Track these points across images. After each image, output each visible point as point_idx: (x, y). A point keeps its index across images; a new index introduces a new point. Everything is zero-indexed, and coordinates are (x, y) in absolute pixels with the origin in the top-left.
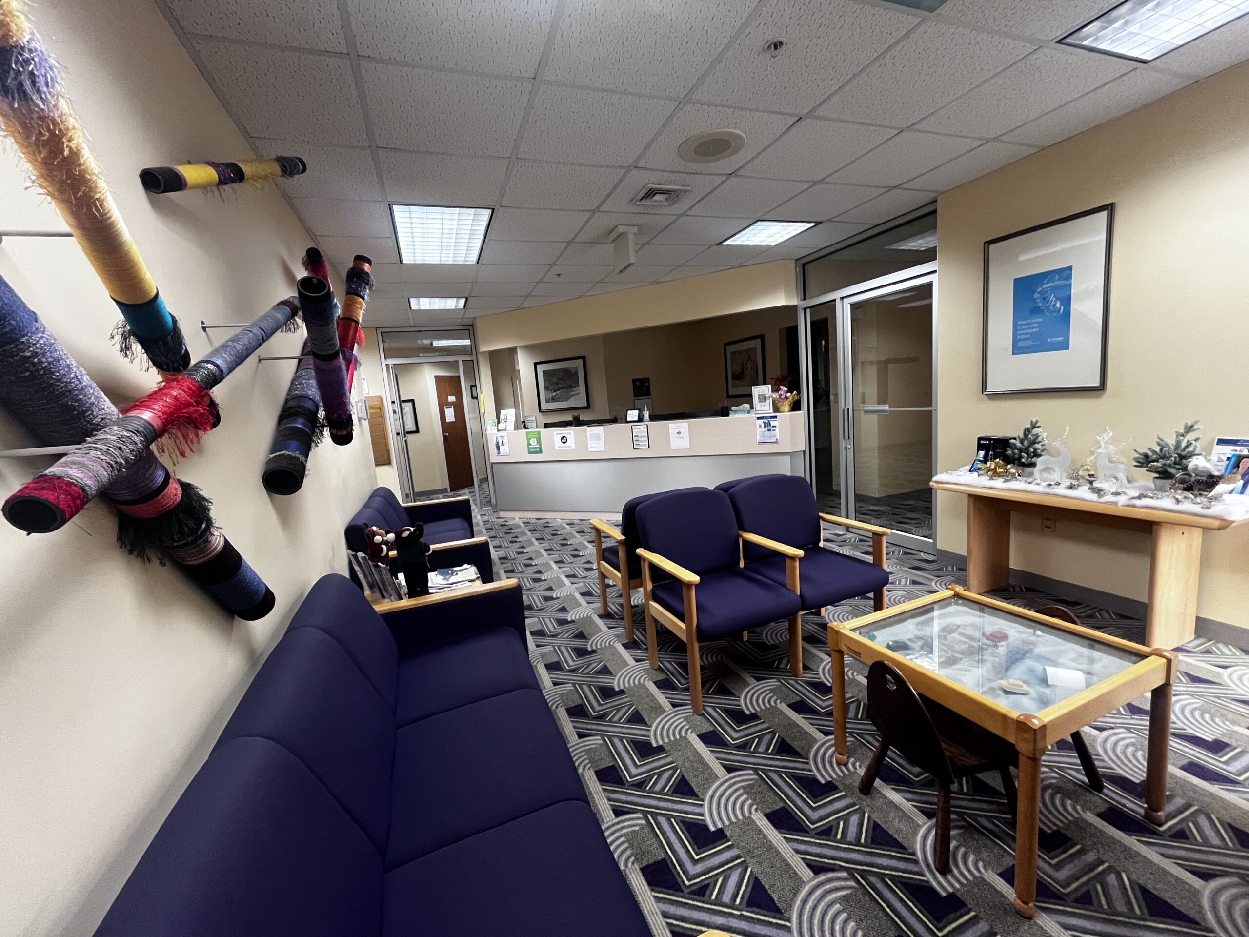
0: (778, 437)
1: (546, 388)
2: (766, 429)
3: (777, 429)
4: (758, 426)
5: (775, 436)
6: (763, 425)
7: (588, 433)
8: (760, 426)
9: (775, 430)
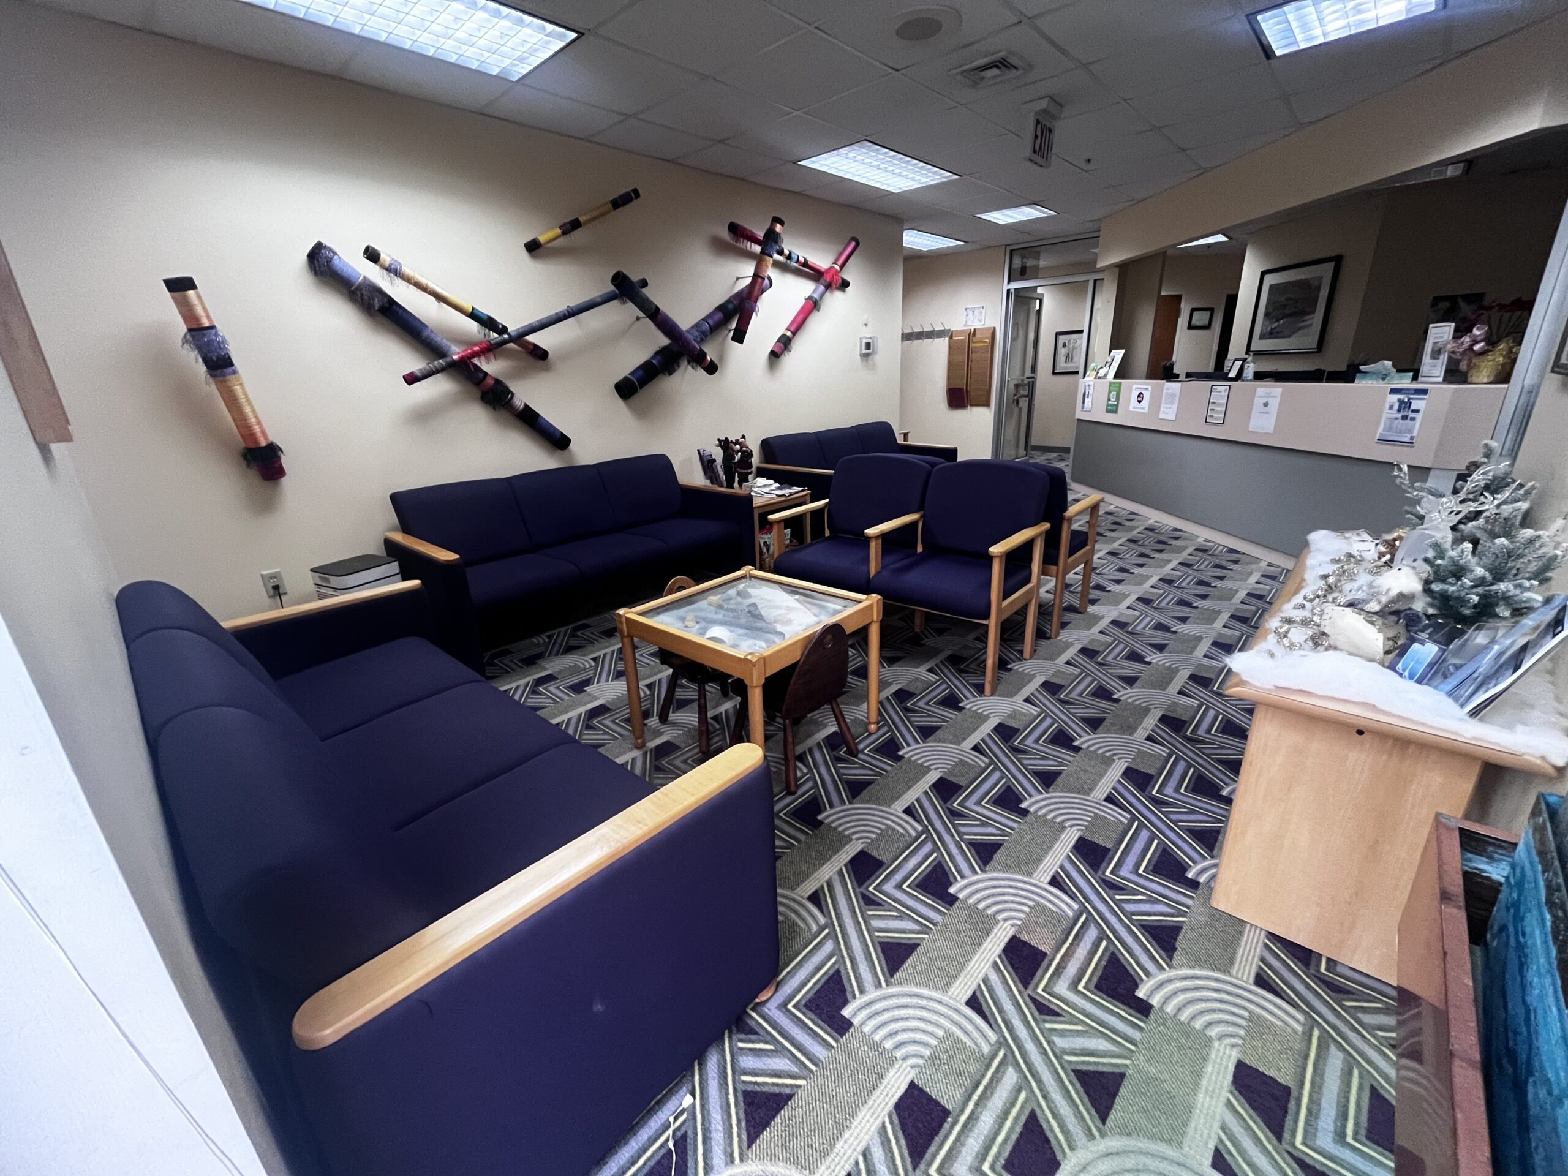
0: (1415, 434)
2: (1400, 415)
3: (1419, 417)
4: (1387, 406)
5: (1410, 431)
6: (1396, 406)
7: (1165, 391)
8: (1391, 407)
9: (1413, 419)
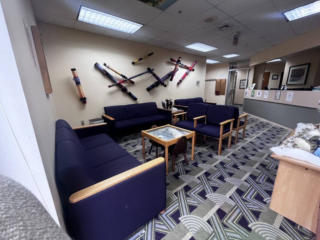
1: (291, 76)
7: (265, 92)
